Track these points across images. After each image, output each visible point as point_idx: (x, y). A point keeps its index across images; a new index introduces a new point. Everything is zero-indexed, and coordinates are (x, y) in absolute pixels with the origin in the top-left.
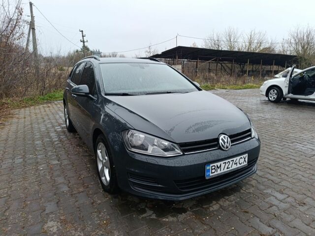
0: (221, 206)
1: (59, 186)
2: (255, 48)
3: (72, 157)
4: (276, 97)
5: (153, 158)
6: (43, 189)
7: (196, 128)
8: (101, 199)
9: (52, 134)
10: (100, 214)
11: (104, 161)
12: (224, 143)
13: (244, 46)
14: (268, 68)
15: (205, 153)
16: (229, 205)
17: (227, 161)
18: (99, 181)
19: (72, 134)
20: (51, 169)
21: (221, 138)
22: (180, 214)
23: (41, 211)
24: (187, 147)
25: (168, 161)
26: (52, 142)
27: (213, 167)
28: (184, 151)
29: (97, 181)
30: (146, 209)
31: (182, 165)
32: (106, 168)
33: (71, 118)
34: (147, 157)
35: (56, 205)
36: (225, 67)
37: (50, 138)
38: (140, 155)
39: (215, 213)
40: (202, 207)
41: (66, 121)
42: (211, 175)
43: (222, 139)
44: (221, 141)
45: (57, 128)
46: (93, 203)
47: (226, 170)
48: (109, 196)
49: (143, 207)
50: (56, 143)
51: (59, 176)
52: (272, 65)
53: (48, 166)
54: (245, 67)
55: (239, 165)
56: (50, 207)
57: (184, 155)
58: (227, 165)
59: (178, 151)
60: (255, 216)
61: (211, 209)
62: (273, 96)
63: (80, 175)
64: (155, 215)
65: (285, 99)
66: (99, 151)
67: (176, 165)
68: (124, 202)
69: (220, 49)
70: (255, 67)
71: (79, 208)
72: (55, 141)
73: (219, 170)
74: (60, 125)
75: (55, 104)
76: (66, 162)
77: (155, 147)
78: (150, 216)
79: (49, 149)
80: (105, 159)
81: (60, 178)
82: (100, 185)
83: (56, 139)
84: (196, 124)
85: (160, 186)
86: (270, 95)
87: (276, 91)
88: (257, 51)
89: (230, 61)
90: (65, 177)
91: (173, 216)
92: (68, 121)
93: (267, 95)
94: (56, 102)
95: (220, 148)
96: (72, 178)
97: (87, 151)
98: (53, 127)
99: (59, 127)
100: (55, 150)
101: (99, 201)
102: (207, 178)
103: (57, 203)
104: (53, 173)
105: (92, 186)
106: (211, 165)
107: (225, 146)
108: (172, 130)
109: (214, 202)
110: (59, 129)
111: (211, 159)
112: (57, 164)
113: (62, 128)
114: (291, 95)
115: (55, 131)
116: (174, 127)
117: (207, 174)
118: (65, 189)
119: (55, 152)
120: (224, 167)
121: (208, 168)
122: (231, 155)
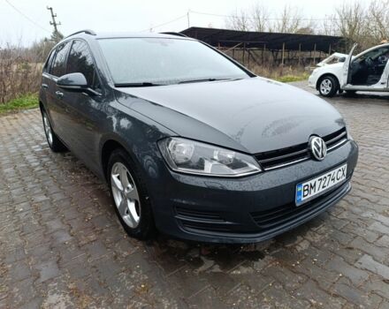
0: (311, 243)
1: (55, 234)
2: (290, 28)
3: (66, 188)
4: (329, 89)
5: (216, 181)
6: (30, 243)
7: (276, 128)
8: (128, 249)
9: (28, 157)
10: (131, 273)
11: (126, 191)
12: (319, 149)
13: (277, 26)
14: (308, 54)
15: (294, 167)
16: (322, 241)
17: (323, 177)
18: (118, 222)
19: (59, 155)
20: (37, 209)
21: (313, 142)
22: (255, 260)
23: (33, 278)
24: (267, 159)
25: (241, 184)
26: (30, 169)
27: (306, 188)
28: (263, 166)
29: (115, 221)
30: (203, 258)
31: (263, 188)
32: (131, 201)
33: (55, 131)
34: (205, 180)
35: (56, 266)
36: (254, 56)
37: (27, 162)
38: (194, 178)
39: (306, 254)
40: (283, 247)
41: (48, 137)
42: (303, 199)
43: (316, 144)
44: (313, 147)
45: (33, 147)
46: (116, 257)
47: (321, 190)
48: (140, 243)
49: (197, 256)
50: (37, 169)
51: (52, 219)
52: (313, 50)
53: (31, 205)
54: (279, 54)
55: (336, 182)
56: (47, 270)
57: (263, 171)
58: (323, 182)
59: (254, 167)
60: (364, 253)
61: (299, 249)
62: (326, 88)
63: (86, 214)
64: (217, 266)
65: (341, 91)
66: (114, 177)
67: (255, 189)
68: (165, 251)
69: (246, 30)
70: (292, 54)
71: (95, 267)
72: (36, 167)
73: (312, 191)
74: (37, 143)
75: (25, 114)
76: (58, 197)
77: (216, 163)
78: (211, 268)
79: (28, 179)
80: (128, 188)
81: (54, 222)
82: (121, 227)
83: (36, 164)
84: (274, 122)
85: (227, 223)
86: (322, 88)
87: (329, 82)
88: (294, 32)
89: (260, 46)
90: (62, 220)
91: (246, 265)
92: (50, 135)
93: (318, 87)
94: (25, 112)
95: (313, 158)
96: (74, 221)
97: (87, 178)
98: (28, 146)
99: (37, 146)
100: (37, 181)
101: (126, 253)
102: (298, 205)
103: (58, 262)
104: (41, 216)
105: (107, 230)
106: (304, 184)
107: (320, 154)
108: (240, 133)
109: (300, 238)
110: (38, 149)
111: (303, 175)
112: (45, 201)
113: (43, 147)
114: (350, 86)
115: (32, 152)
116: (243, 129)
117: (297, 198)
118: (66, 238)
119: (39, 182)
120: (319, 186)
121: (299, 189)
122: (328, 166)
